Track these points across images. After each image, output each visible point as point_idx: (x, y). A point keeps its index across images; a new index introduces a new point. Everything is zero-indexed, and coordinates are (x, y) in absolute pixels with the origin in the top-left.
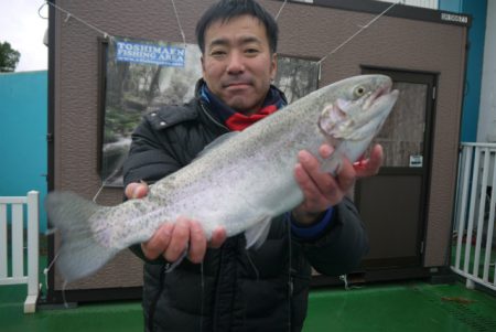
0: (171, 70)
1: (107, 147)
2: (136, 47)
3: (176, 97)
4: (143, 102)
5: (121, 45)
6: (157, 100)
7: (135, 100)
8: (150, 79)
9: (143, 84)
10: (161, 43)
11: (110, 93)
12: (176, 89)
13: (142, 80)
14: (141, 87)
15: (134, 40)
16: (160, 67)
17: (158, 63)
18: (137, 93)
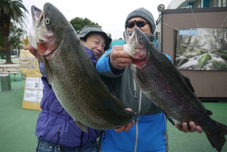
0: (194, 36)
1: (177, 59)
2: (184, 31)
3: (195, 44)
4: (186, 46)
5: (180, 31)
6: (190, 45)
7: (184, 45)
8: (188, 39)
9: (186, 41)
10: (191, 29)
11: (177, 44)
12: (196, 41)
13: (186, 40)
14: (186, 42)
15: (184, 29)
16: (191, 36)
17: (190, 35)
18: (185, 44)
